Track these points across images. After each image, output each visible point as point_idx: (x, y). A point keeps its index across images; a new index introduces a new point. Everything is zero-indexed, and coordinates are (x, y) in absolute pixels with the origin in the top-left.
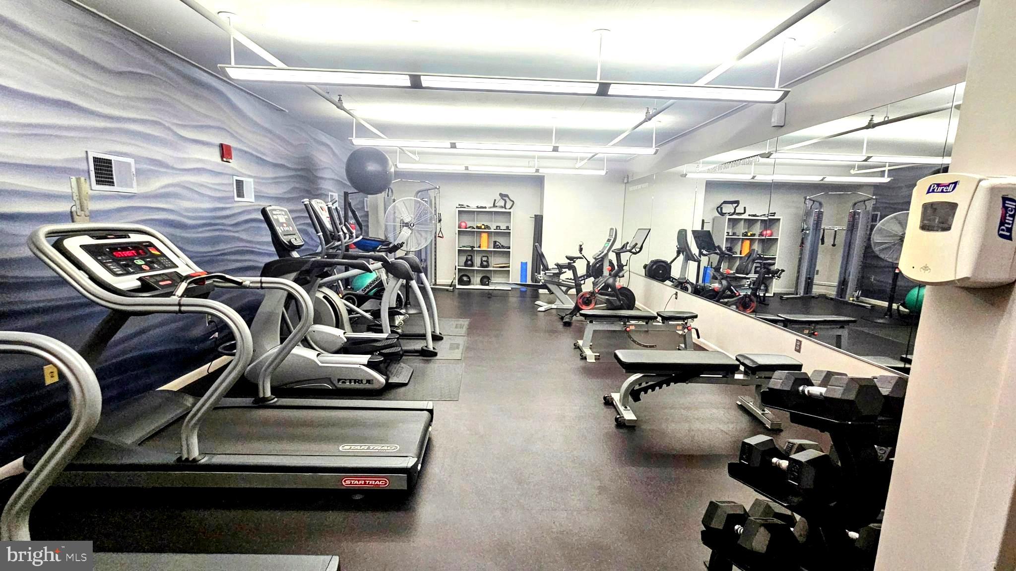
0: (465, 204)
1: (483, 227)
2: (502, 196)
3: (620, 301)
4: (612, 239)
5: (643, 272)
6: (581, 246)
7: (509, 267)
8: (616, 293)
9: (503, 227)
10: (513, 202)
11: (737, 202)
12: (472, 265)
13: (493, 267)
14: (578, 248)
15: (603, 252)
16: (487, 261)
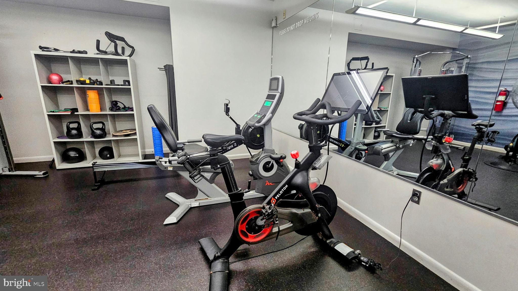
0: (51, 46)
1: (88, 81)
2: (110, 36)
3: (317, 213)
4: (278, 95)
5: (298, 133)
6: (227, 105)
7: (135, 134)
8: (309, 199)
9: (119, 81)
10: (133, 48)
11: (367, 58)
12: (80, 135)
13: (114, 136)
14: (223, 108)
15: (264, 116)
16: (103, 129)
